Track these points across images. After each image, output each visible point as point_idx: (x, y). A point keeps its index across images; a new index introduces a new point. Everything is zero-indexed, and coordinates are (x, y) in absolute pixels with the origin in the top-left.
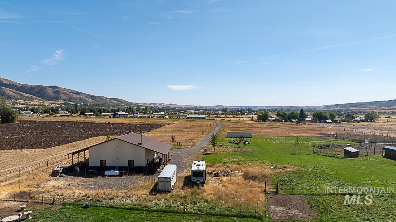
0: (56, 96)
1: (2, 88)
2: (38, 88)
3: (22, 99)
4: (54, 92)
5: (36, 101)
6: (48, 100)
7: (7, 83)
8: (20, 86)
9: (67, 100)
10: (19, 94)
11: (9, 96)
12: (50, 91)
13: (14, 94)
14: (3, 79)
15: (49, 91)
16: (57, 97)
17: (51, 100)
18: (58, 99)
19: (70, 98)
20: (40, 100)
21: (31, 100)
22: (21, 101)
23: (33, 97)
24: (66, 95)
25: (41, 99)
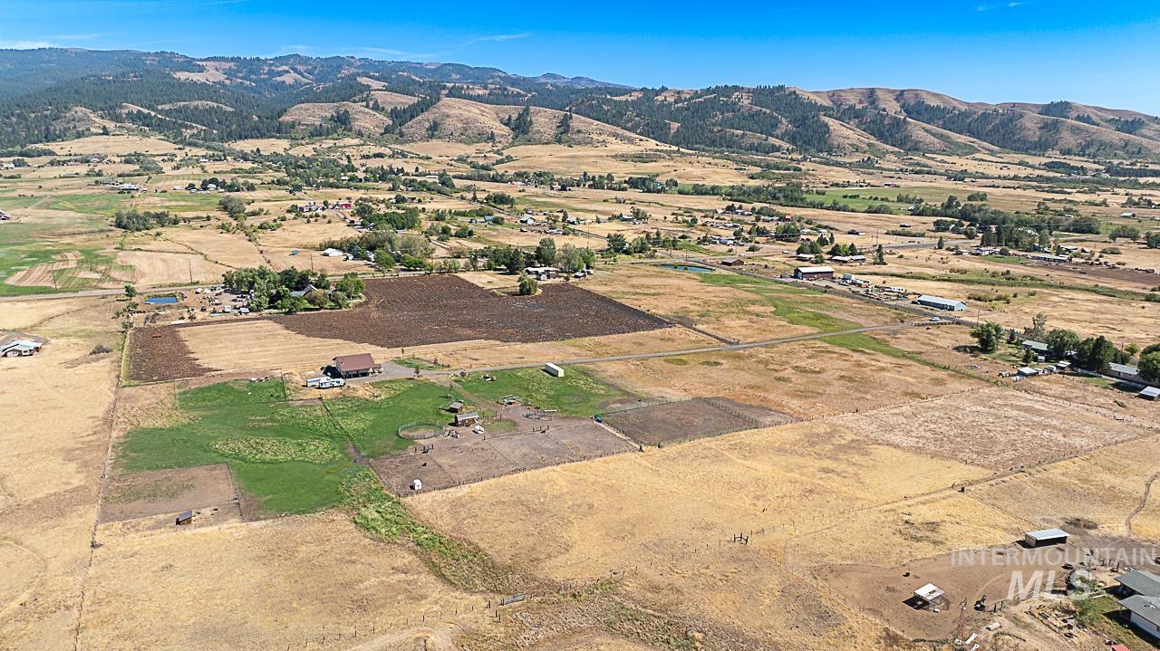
0: (1044, 139)
1: (909, 123)
2: (1002, 115)
3: (942, 152)
4: (1045, 127)
5: (978, 156)
6: (1017, 150)
7: (933, 103)
8: (963, 108)
9: (1076, 150)
10: (941, 137)
11: (917, 143)
12: (1031, 123)
13: (930, 138)
14: (928, 93)
15: (1029, 125)
16: (1046, 140)
17: (1026, 151)
18: (1046, 149)
19: (1089, 145)
20: (992, 153)
21: (967, 154)
22: (933, 159)
23: (977, 143)
24: (1078, 134)
25: (996, 148)
